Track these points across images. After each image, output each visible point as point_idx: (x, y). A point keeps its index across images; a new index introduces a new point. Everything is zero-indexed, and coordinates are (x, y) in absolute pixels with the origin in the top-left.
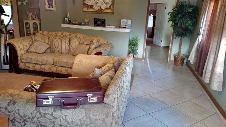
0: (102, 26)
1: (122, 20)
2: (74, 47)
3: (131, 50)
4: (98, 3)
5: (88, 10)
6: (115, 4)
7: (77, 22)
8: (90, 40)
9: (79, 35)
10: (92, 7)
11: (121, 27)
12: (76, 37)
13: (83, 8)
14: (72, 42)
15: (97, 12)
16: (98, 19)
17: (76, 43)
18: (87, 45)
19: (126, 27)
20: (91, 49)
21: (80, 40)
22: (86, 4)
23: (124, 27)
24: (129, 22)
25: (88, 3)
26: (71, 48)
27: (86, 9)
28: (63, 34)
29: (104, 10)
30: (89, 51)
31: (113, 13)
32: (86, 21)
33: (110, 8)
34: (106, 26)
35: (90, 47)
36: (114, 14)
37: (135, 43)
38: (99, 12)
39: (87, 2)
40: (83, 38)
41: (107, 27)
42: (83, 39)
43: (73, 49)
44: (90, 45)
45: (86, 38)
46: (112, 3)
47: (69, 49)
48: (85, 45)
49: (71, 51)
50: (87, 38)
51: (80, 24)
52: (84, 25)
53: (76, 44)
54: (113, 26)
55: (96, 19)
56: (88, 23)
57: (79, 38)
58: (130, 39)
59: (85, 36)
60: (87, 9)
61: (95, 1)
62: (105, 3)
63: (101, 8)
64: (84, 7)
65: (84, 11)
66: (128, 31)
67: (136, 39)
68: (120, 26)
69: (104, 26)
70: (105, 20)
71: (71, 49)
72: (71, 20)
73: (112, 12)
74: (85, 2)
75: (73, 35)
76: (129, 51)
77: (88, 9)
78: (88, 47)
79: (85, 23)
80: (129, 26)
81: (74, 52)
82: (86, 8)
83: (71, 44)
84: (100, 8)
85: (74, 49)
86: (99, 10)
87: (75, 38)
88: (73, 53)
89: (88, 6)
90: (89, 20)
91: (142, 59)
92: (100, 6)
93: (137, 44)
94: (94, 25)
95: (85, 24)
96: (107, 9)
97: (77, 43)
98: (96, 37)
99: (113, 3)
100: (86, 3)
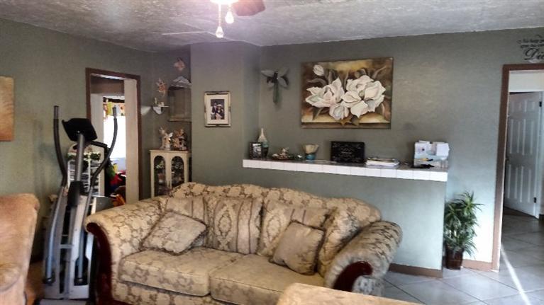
0: (356, 162)
1: (417, 145)
2: (273, 233)
3: (453, 234)
4: (342, 100)
5: (315, 121)
6: (393, 101)
7: (284, 154)
8: (325, 211)
9: (289, 194)
10: (325, 111)
11: (415, 164)
12: (280, 199)
13: (301, 116)
14: (268, 216)
15: (341, 124)
16: (343, 144)
17: (279, 221)
18: (313, 228)
19: (431, 163)
20: (328, 246)
21: (294, 210)
22: (308, 106)
23: (427, 163)
24: (443, 150)
25: (314, 102)
26: (265, 234)
27: (308, 119)
28: (246, 192)
29: (360, 119)
30: (322, 250)
31: (389, 124)
32: (309, 149)
33: (378, 111)
34: (369, 163)
35: (324, 236)
36: (390, 128)
37: (466, 214)
38: (346, 124)
39: (313, 100)
40: (300, 204)
41: (372, 166)
42: (301, 207)
43: (271, 239)
44: (325, 231)
45: (310, 205)
46: (385, 99)
47: (259, 239)
48: (309, 230)
49: (265, 246)
50: (315, 202)
51: (293, 159)
52: (301, 161)
53: (280, 225)
54: (392, 161)
55: (337, 142)
56: (314, 154)
57: (291, 203)
58: (447, 201)
59: (307, 197)
60: (312, 117)
61: (335, 96)
62: (362, 99)
63: (353, 113)
64: (304, 114)
65: (303, 124)
66: (441, 176)
67: (468, 200)
68: (413, 162)
69: (362, 163)
70: (362, 145)
71: (265, 240)
72: (267, 148)
73: (385, 121)
74: (307, 100)
75: (273, 194)
76: (444, 237)
77: (314, 118)
78: (317, 236)
79: (307, 155)
80: (442, 162)
81: (274, 250)
82: (309, 115)
83: (266, 223)
84: (350, 113)
85: (274, 238)
86: (345, 118)
87: (277, 204)
88: (271, 253)
89: (315, 110)
90: (317, 146)
91: (492, 265)
92: (349, 109)
93: (472, 216)
94: (332, 160)
95: (305, 158)
96: (368, 114)
97: (285, 220)
98: (341, 200)
99: (389, 98)
100: (311, 103)
